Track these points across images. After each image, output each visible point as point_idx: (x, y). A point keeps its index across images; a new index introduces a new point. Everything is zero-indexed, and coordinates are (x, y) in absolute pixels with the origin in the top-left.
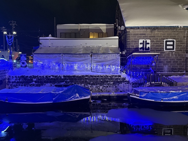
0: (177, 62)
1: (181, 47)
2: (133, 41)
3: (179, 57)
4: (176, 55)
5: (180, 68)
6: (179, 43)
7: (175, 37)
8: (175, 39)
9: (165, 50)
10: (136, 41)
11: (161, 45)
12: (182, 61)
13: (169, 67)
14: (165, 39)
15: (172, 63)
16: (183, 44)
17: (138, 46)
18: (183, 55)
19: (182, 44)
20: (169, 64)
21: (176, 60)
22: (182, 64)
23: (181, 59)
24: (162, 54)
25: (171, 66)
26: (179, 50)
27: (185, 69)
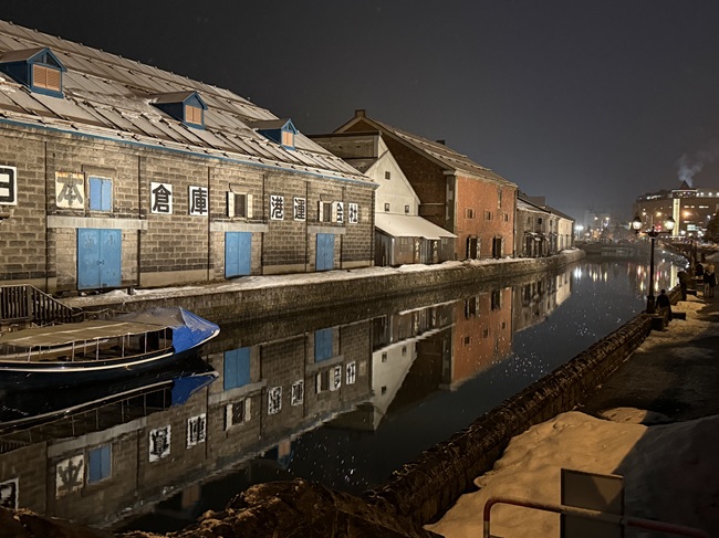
0: (21, 243)
1: (32, 193)
3: (27, 227)
4: (19, 220)
5: (31, 262)
6: (27, 178)
7: (14, 156)
8: (13, 165)
12: (37, 239)
15: (8, 246)
16: (38, 182)
18: (37, 220)
19: (34, 182)
21: (18, 236)
22: (35, 251)
23: (33, 235)
25: (6, 258)
26: (27, 205)
27: (48, 266)
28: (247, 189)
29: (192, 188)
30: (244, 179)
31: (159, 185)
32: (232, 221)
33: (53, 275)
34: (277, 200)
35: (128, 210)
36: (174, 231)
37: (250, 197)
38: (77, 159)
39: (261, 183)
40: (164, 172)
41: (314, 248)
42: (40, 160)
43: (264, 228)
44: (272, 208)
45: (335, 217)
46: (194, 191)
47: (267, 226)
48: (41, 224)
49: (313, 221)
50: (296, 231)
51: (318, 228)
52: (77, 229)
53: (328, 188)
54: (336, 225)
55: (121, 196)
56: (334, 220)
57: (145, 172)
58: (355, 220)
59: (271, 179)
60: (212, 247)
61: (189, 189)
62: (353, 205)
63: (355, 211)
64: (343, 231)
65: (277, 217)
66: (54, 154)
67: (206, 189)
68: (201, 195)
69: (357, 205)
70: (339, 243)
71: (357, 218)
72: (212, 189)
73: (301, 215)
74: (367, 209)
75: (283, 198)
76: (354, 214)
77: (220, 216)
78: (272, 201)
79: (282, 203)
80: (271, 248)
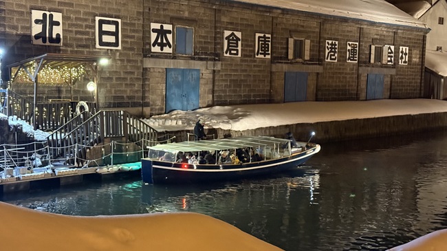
0: (125, 79)
1: (133, 40)
2: (15, 11)
3: (128, 67)
4: (122, 60)
5: (131, 94)
6: (129, 28)
8: (119, 18)
9: (98, 46)
10: (22, 13)
11: (88, 30)
12: (136, 76)
14: (97, 15)
15: (114, 82)
16: (137, 31)
17: (30, 28)
18: (136, 61)
19: (134, 31)
20: (108, 85)
21: (122, 73)
22: (134, 86)
26: (129, 49)
27: (143, 98)
28: (305, 35)
29: (258, 35)
30: (303, 26)
31: (231, 32)
32: (291, 63)
33: (147, 105)
34: (332, 44)
35: (206, 54)
36: (243, 71)
37: (308, 42)
38: (167, 13)
39: (317, 30)
40: (235, 22)
41: (364, 87)
42: (139, 13)
43: (319, 69)
44: (327, 51)
45: (385, 59)
46: (259, 37)
47: (321, 67)
48: (139, 64)
49: (365, 63)
50: (348, 71)
51: (369, 69)
52: (166, 69)
53: (380, 33)
54: (386, 66)
55: (200, 42)
56: (384, 62)
57: (220, 22)
58: (405, 62)
59: (327, 26)
60: (273, 84)
61: (255, 35)
62: (404, 48)
63: (406, 54)
64: (393, 72)
65: (331, 59)
66: (149, 9)
67: (270, 36)
68: (265, 41)
69: (407, 48)
70: (389, 83)
71: (407, 60)
72: (275, 36)
73: (353, 57)
74: (418, 52)
75: (337, 43)
76: (404, 56)
77: (281, 58)
78: (327, 45)
79: (337, 47)
80: (325, 86)
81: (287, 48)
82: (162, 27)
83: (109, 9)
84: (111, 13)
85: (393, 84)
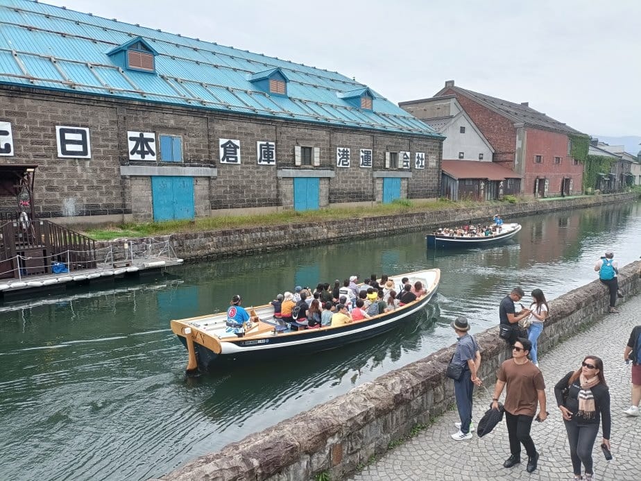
0: (98, 188)
1: (106, 149)
3: (102, 175)
4: (95, 170)
5: (109, 202)
6: (100, 137)
7: (87, 120)
8: (87, 127)
9: (60, 155)
11: (47, 139)
12: (113, 184)
13: (78, 201)
14: (58, 125)
15: (86, 190)
16: (111, 140)
18: (112, 170)
19: (107, 140)
20: (78, 194)
21: (95, 181)
22: (112, 193)
23: (108, 181)
24: (55, 166)
25: (85, 199)
26: (102, 158)
27: (124, 205)
28: (314, 143)
29: (259, 143)
30: (311, 135)
31: (227, 140)
32: (299, 169)
33: (128, 212)
34: (344, 151)
35: (198, 161)
36: (244, 177)
37: (317, 150)
38: (147, 121)
39: (327, 138)
40: (232, 130)
41: (380, 189)
42: (111, 122)
43: (331, 174)
44: (338, 158)
45: (401, 164)
46: (261, 145)
47: (333, 172)
48: (116, 172)
49: (380, 167)
50: (363, 175)
51: (385, 173)
52: (150, 176)
53: (395, 140)
54: (401, 170)
55: (190, 150)
56: (400, 167)
57: (214, 130)
58: (422, 166)
59: (338, 135)
60: (280, 189)
61: (256, 143)
62: (420, 154)
63: (422, 159)
64: (409, 175)
65: (343, 165)
66: (125, 118)
67: (273, 144)
68: (268, 149)
69: (424, 154)
70: (406, 185)
71: (423, 164)
72: (279, 144)
73: (368, 163)
74: (435, 157)
75: (349, 150)
76: (420, 161)
77: (288, 165)
78: (338, 152)
79: (349, 153)
80: (338, 190)
81: (294, 156)
82: (141, 135)
83: (74, 118)
84: (76, 122)
85: (410, 186)
